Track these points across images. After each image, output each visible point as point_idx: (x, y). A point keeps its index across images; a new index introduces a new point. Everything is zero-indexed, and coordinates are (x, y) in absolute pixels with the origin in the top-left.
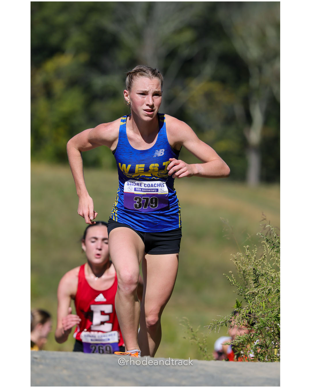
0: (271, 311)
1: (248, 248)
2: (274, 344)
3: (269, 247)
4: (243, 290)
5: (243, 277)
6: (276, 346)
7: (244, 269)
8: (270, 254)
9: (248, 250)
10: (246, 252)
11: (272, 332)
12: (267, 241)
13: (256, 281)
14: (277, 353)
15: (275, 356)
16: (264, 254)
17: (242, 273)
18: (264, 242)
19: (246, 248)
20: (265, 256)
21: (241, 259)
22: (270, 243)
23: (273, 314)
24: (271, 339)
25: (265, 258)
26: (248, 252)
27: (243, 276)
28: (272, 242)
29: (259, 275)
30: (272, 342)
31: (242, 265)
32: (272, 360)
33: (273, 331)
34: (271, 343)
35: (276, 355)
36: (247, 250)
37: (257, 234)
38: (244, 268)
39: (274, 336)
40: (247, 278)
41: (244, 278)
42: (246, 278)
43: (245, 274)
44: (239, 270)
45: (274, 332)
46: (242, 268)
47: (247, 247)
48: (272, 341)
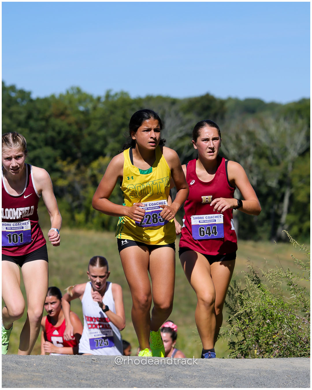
2: (254, 346)
3: (249, 281)
6: (256, 348)
8: (250, 285)
12: (249, 276)
13: (242, 304)
14: (257, 353)
16: (247, 286)
18: (246, 277)
20: (247, 287)
22: (250, 277)
25: (247, 288)
28: (252, 277)
29: (244, 299)
32: (253, 357)
37: (242, 272)
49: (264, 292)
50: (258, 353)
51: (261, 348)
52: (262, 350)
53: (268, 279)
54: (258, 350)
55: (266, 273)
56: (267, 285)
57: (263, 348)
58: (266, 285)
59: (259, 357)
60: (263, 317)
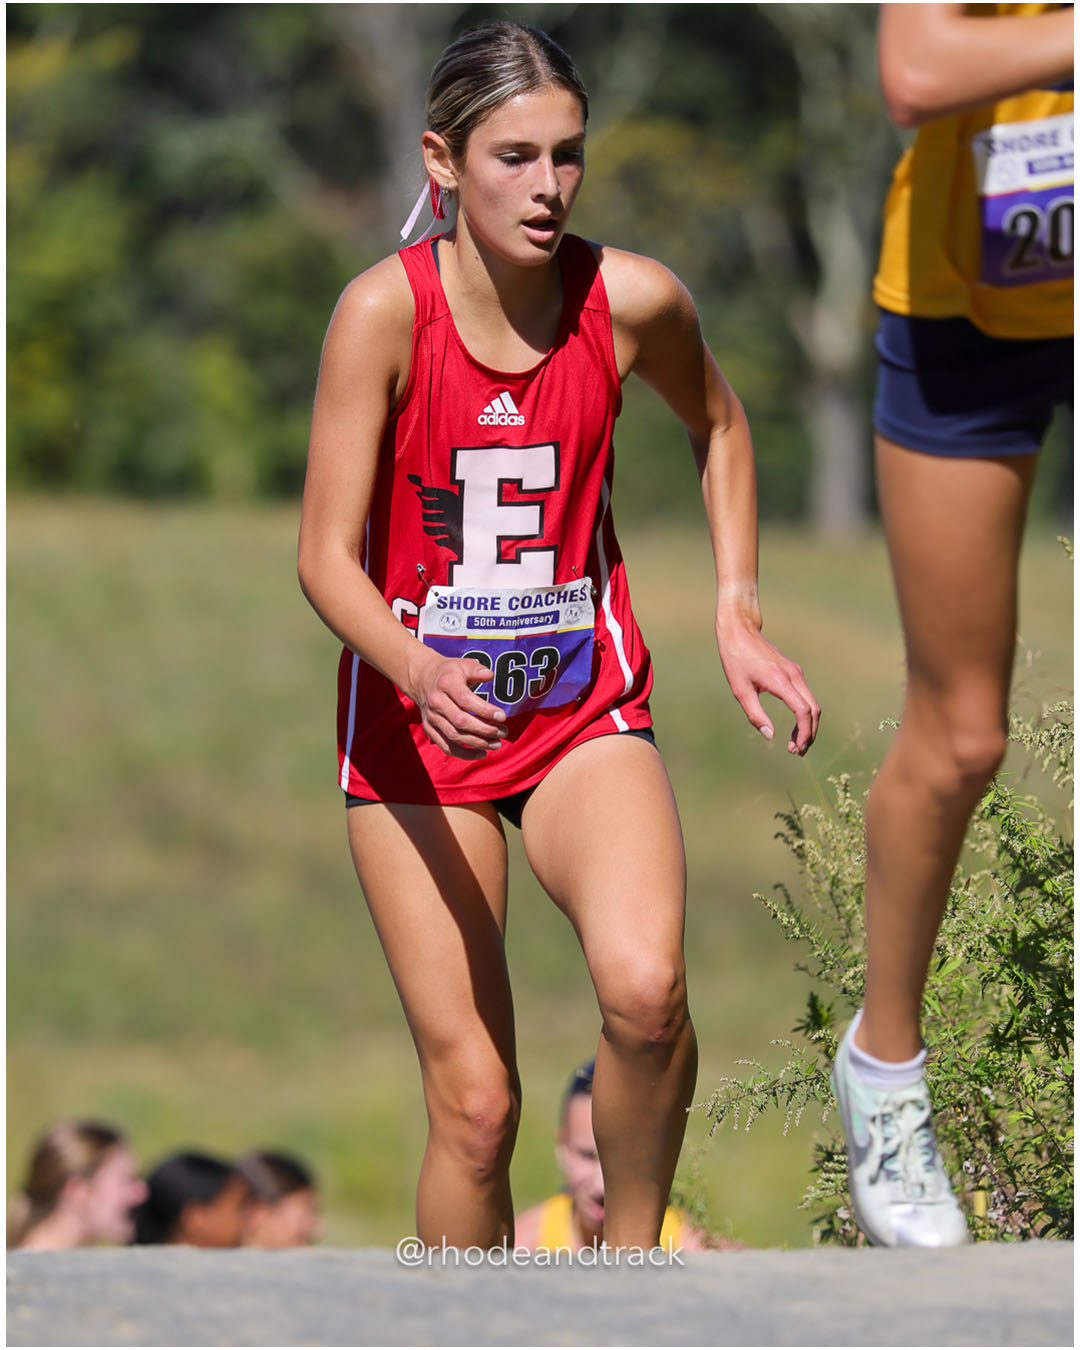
0: (955, 1038)
1: (846, 785)
2: (972, 1170)
4: (835, 956)
5: (831, 903)
6: (983, 1181)
7: (833, 873)
9: (845, 791)
10: (840, 802)
11: (964, 1125)
14: (988, 1208)
15: (981, 1223)
17: (826, 886)
19: (840, 783)
21: (821, 833)
23: (964, 1050)
24: (959, 1155)
26: (848, 801)
27: (834, 900)
30: (967, 1164)
31: (824, 856)
33: (965, 1119)
34: (961, 1168)
35: (981, 1219)
36: (841, 794)
37: (882, 726)
38: (833, 868)
39: (970, 1140)
40: (849, 907)
41: (837, 907)
42: (843, 905)
43: (838, 892)
44: (814, 876)
45: (969, 1124)
46: (825, 869)
47: (844, 782)
48: (967, 1159)
49: (1022, 838)
50: (995, 1207)
51: (1014, 1177)
52: (1017, 1191)
53: (1046, 762)
54: (995, 1193)
55: (1028, 727)
56: (1035, 799)
57: (1025, 1182)
58: (1028, 798)
59: (1000, 1237)
60: (1020, 992)
